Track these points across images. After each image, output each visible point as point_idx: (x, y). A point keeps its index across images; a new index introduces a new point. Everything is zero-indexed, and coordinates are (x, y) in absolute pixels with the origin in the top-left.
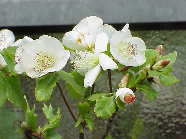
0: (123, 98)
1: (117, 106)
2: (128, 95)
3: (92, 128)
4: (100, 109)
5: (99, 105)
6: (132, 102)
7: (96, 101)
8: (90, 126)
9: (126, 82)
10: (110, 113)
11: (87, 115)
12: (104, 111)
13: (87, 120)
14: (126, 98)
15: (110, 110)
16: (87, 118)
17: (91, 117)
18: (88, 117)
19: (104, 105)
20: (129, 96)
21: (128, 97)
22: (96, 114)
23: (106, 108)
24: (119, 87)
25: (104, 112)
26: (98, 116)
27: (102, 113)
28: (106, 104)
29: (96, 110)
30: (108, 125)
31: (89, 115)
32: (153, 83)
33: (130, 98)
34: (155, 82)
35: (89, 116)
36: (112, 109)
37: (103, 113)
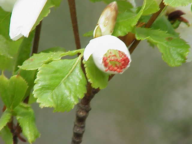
0: (102, 60)
1: (89, 80)
2: (113, 54)
3: (33, 138)
4: (48, 89)
5: (45, 80)
6: (124, 70)
7: (37, 71)
8: (29, 133)
9: (111, 24)
10: (72, 97)
11: (22, 107)
12: (57, 93)
13: (22, 118)
14: (108, 61)
15: (73, 90)
16: (23, 115)
17: (31, 110)
18: (23, 110)
19: (58, 81)
20: (115, 56)
21: (113, 58)
22: (38, 101)
23: (63, 86)
24: (94, 36)
25: (56, 96)
26: (42, 106)
27: (52, 98)
28: (63, 77)
29: (38, 92)
30: (74, 129)
31: (25, 105)
32: (182, 25)
33: (117, 60)
34: (186, 22)
35: (27, 108)
36: (76, 90)
37: (55, 98)
